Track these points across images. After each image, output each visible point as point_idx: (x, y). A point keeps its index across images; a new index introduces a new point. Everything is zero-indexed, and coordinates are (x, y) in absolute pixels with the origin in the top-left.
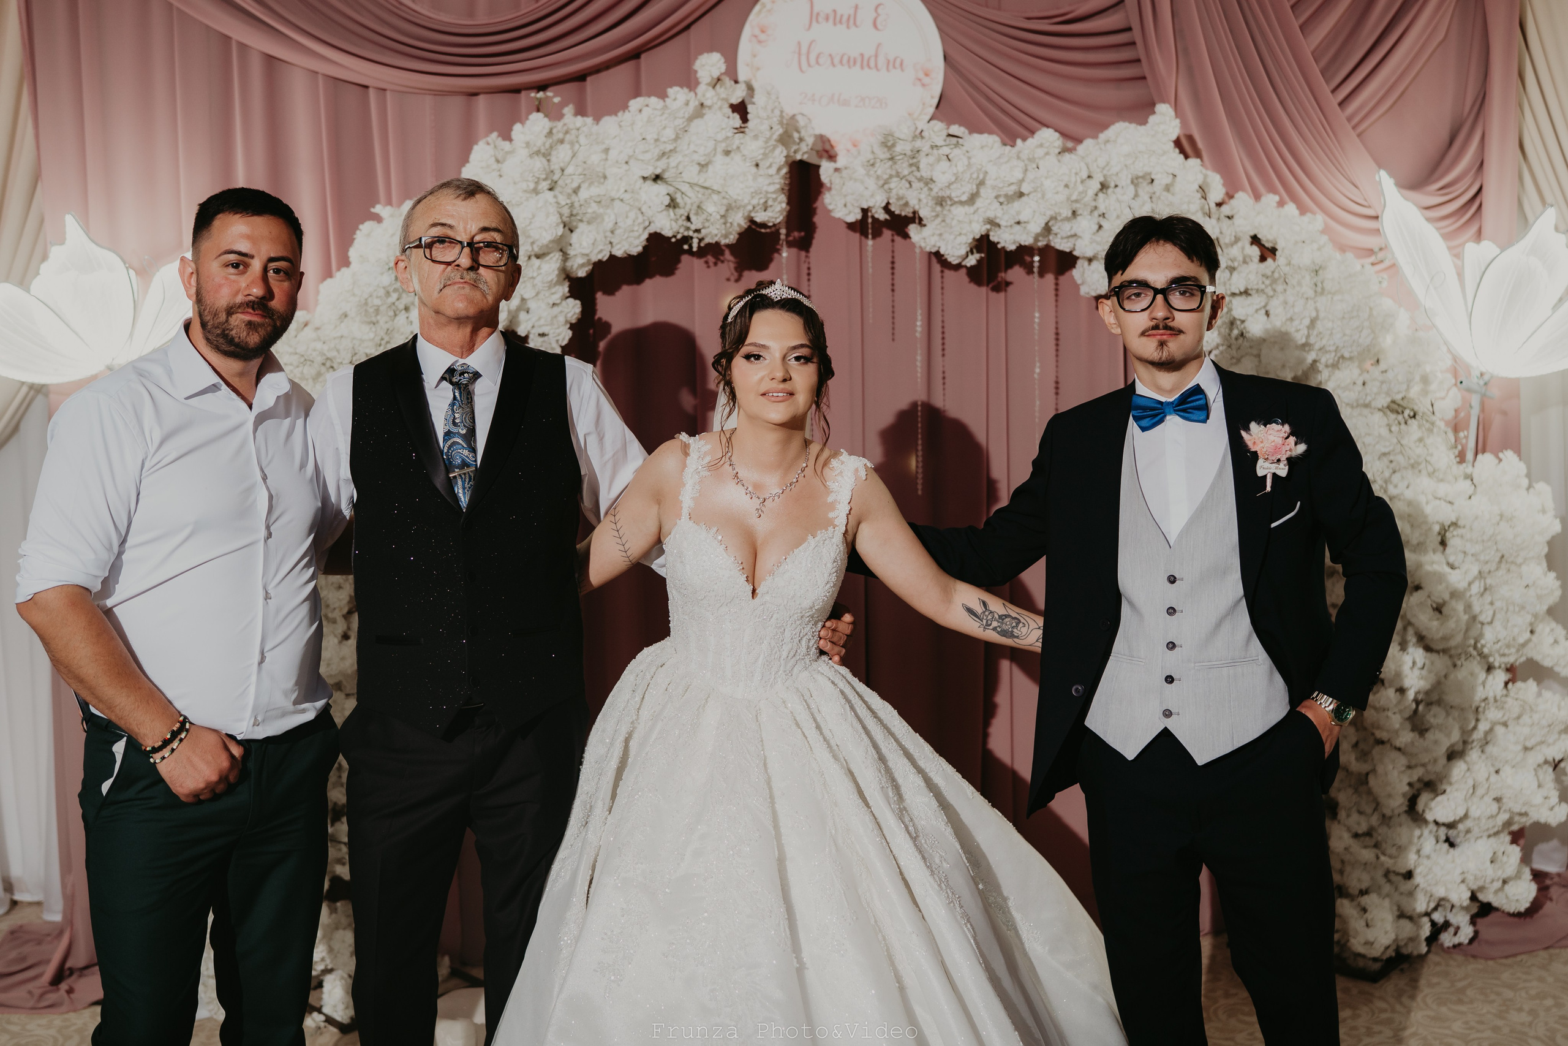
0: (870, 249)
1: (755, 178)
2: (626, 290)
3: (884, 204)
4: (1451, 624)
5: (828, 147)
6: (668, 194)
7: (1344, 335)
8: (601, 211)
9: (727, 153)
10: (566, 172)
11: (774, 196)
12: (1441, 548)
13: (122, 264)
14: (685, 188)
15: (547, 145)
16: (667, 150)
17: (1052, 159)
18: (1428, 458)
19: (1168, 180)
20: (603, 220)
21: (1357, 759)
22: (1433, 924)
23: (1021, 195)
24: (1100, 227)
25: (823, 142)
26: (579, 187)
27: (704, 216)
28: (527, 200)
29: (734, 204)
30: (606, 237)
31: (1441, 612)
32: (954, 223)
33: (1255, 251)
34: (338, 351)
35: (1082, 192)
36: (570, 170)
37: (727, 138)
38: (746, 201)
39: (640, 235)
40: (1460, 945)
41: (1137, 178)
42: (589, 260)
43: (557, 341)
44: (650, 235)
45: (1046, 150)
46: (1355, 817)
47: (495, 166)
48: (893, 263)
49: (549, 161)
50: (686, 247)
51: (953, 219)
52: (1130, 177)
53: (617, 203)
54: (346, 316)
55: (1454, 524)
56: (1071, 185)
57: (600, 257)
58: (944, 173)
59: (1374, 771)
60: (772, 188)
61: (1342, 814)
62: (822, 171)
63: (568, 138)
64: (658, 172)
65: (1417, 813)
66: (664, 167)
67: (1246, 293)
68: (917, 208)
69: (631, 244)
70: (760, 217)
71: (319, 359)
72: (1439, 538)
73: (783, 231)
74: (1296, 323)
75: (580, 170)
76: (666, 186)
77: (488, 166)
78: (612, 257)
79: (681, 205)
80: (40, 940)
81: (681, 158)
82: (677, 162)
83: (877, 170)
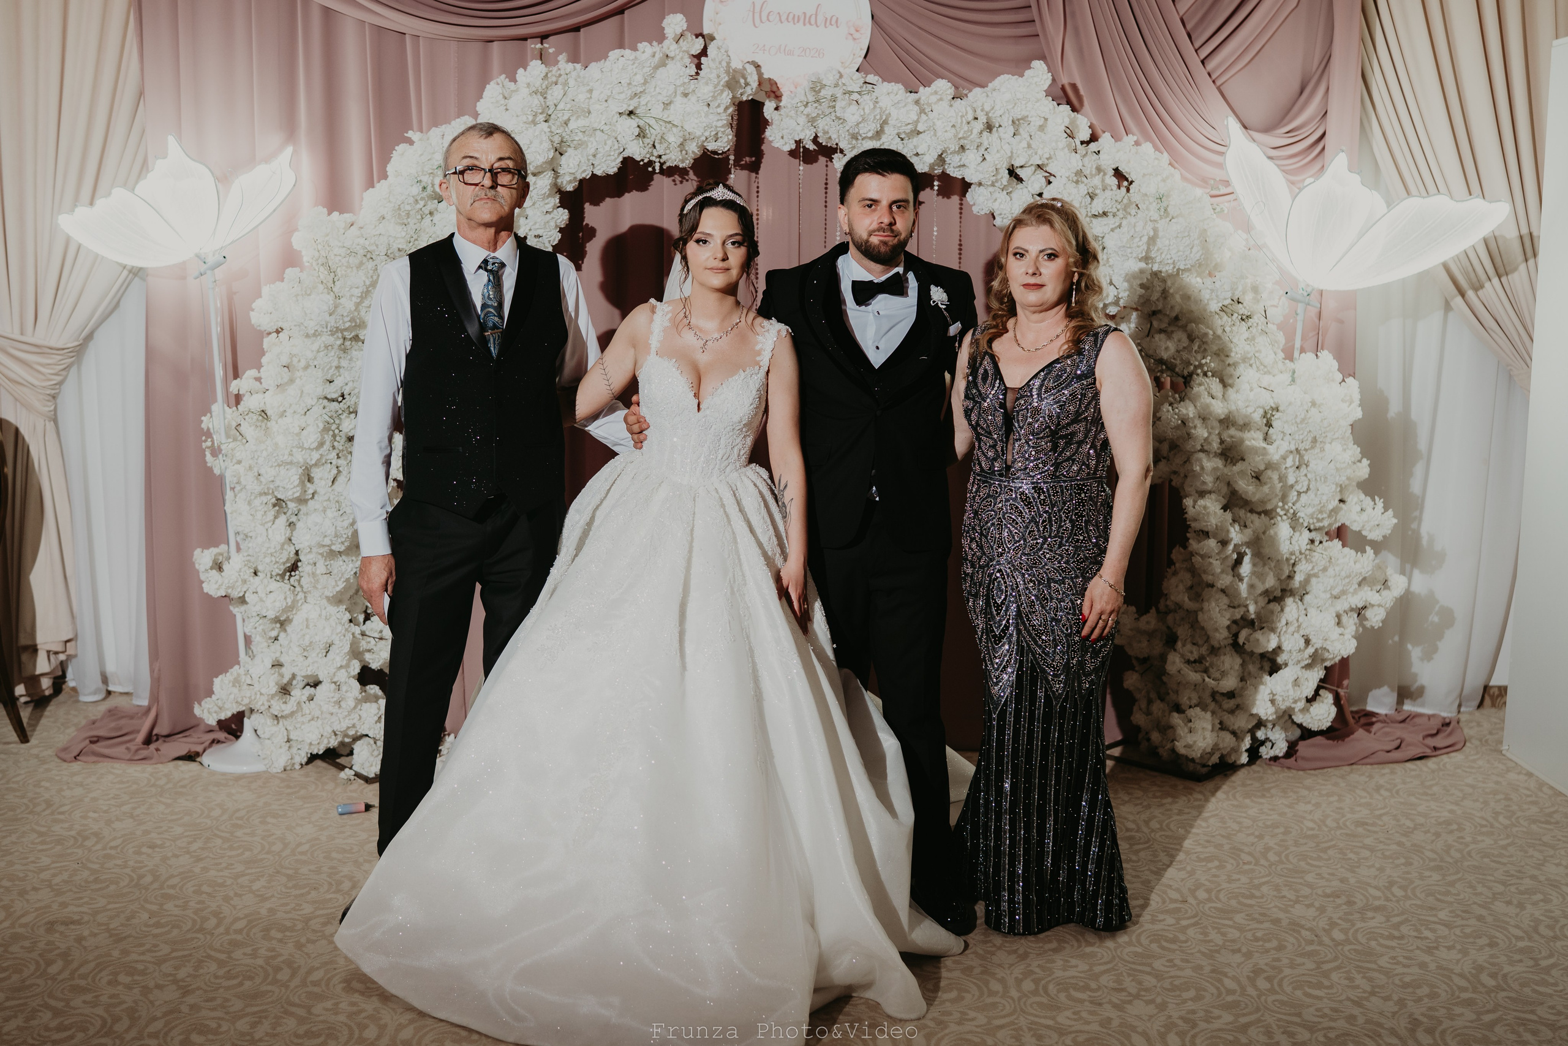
0: (801, 173)
1: (707, 115)
2: (608, 200)
3: (812, 138)
4: (1266, 489)
5: (774, 89)
6: (638, 126)
7: (1178, 251)
8: (586, 139)
9: (686, 95)
10: (559, 107)
11: (723, 130)
12: (1266, 429)
13: (209, 174)
14: (652, 122)
15: (544, 87)
16: (638, 92)
17: (945, 104)
18: (1255, 354)
19: (1041, 122)
20: (587, 146)
21: (1190, 599)
22: (1254, 738)
23: (919, 133)
24: (985, 159)
25: (770, 85)
26: (569, 120)
27: (665, 145)
28: (527, 129)
29: (688, 136)
30: (588, 160)
31: (1259, 480)
33: (1115, 181)
34: (377, 246)
35: (968, 131)
36: (561, 106)
37: (685, 83)
38: (698, 133)
39: (616, 159)
40: (1275, 757)
41: (1018, 120)
42: (575, 178)
43: (549, 241)
44: (625, 158)
45: (939, 97)
46: (1189, 646)
47: (503, 102)
48: (826, 184)
49: (545, 98)
50: (650, 169)
52: (1011, 119)
53: (598, 132)
54: (384, 218)
55: (1273, 409)
56: (958, 126)
57: (584, 175)
58: (853, 114)
59: (1202, 609)
60: (720, 124)
61: (1179, 644)
62: (765, 108)
63: (562, 79)
64: (631, 109)
65: (1238, 644)
66: (636, 105)
67: (1105, 214)
68: (837, 141)
69: (609, 166)
70: (711, 146)
71: (362, 252)
72: (1265, 421)
73: (732, 157)
74: (1137, 240)
75: (569, 106)
76: (637, 120)
77: (497, 102)
78: (593, 175)
79: (649, 136)
80: (132, 717)
81: (649, 98)
82: (646, 100)
83: (808, 110)
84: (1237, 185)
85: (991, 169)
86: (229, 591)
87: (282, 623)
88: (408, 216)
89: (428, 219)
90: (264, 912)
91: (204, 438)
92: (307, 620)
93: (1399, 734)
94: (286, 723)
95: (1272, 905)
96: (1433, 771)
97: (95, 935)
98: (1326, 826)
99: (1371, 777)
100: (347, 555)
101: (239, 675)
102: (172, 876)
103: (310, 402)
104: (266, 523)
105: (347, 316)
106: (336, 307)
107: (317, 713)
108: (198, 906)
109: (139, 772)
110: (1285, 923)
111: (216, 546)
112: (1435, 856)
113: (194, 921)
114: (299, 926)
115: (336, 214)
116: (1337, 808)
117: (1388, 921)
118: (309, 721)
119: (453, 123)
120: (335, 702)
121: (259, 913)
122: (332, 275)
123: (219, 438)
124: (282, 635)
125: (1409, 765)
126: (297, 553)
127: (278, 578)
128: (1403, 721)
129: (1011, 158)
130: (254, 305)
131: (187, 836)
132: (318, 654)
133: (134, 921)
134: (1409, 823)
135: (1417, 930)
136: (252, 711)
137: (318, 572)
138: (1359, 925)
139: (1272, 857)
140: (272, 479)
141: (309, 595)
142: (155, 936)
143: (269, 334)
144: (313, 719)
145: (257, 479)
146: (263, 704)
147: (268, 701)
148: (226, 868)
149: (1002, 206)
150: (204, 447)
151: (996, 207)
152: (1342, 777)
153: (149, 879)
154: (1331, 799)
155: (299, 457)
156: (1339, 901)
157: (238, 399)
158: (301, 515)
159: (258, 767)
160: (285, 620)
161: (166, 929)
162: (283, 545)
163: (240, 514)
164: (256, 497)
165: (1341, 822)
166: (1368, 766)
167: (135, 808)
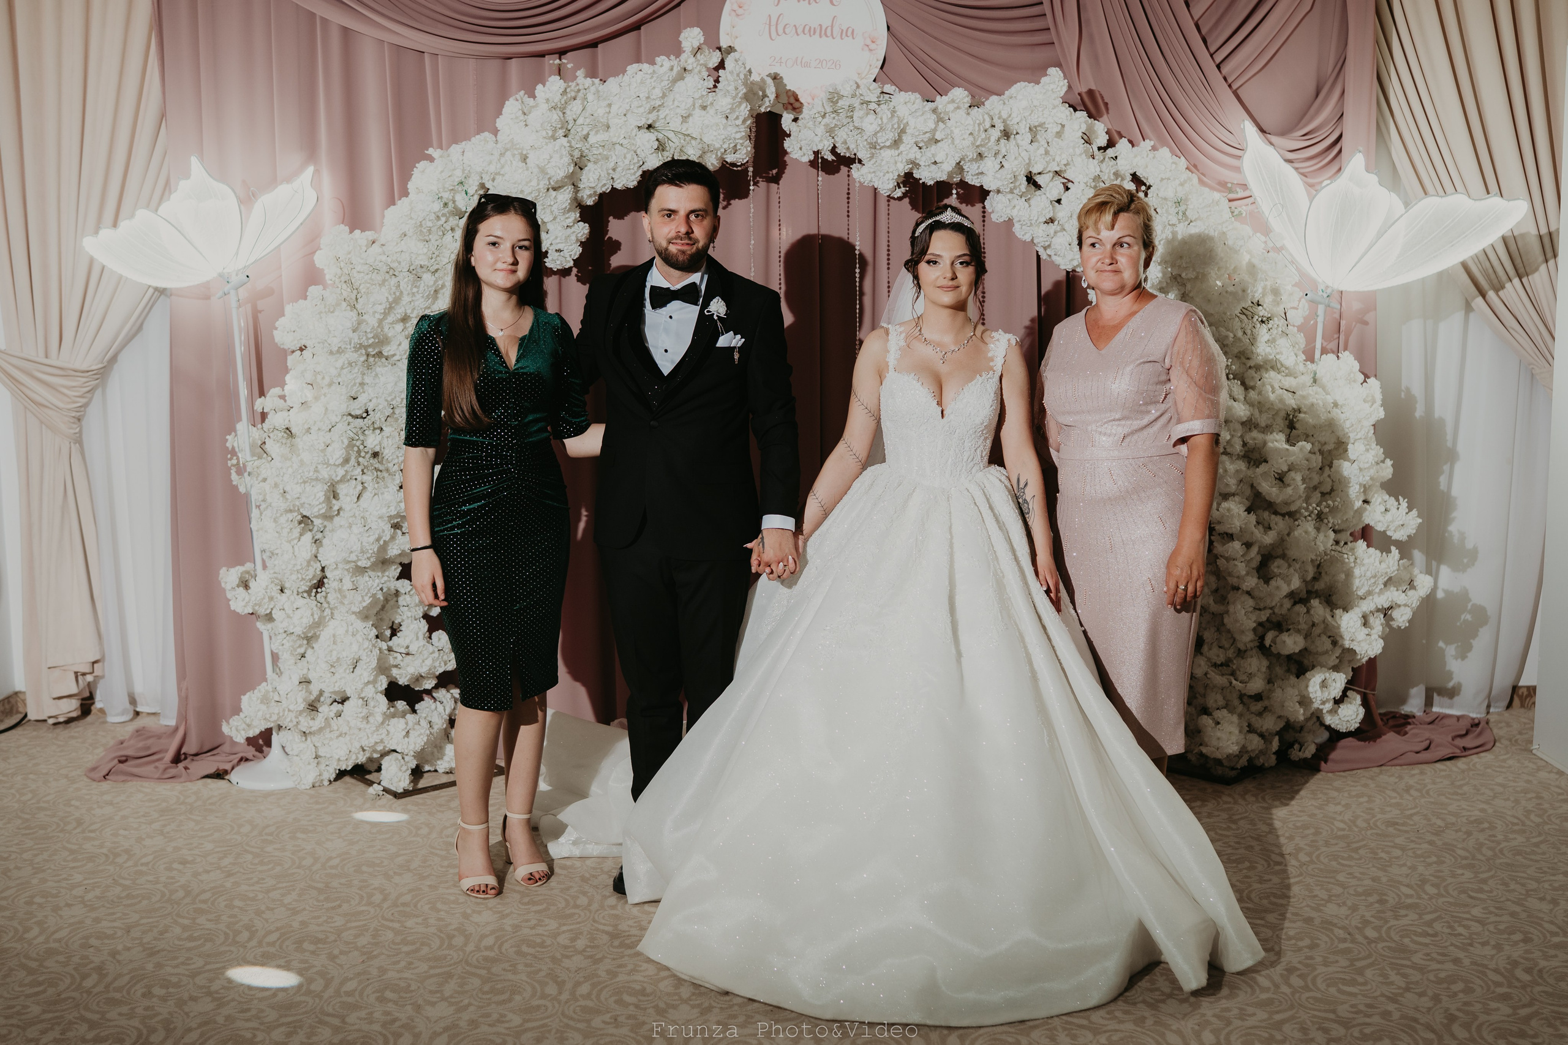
0: (820, 183)
1: (725, 128)
2: (627, 218)
3: (830, 148)
4: (1289, 491)
5: (792, 100)
6: (657, 140)
8: (605, 153)
9: (704, 108)
10: (578, 122)
11: (741, 141)
12: (1289, 430)
13: (232, 194)
14: (671, 135)
15: (563, 102)
16: (657, 105)
17: (962, 112)
18: (1278, 357)
19: (1059, 128)
20: (607, 160)
21: (1215, 603)
22: (1281, 741)
23: (937, 141)
24: (1002, 166)
25: (789, 97)
26: (588, 134)
28: (546, 144)
29: (706, 148)
30: (608, 174)
31: (1283, 482)
32: (883, 163)
34: (399, 263)
35: (986, 139)
36: (580, 121)
37: (703, 96)
38: (717, 146)
39: (635, 172)
40: (1305, 759)
41: (1035, 127)
42: (595, 192)
43: (571, 255)
45: (956, 105)
46: (1215, 650)
47: (522, 117)
49: (564, 113)
51: (882, 160)
52: (1028, 126)
53: (617, 146)
54: (405, 235)
55: (1295, 410)
56: (976, 133)
57: (604, 189)
58: (871, 124)
59: (1227, 612)
60: (738, 136)
62: (783, 120)
63: (580, 95)
64: (650, 122)
65: (1264, 646)
66: (655, 118)
68: (855, 151)
69: (628, 179)
70: (730, 158)
71: (385, 269)
72: (1287, 422)
73: (751, 169)
75: (588, 121)
76: (656, 133)
77: (517, 118)
78: (613, 189)
79: (668, 149)
80: (159, 737)
81: (667, 112)
82: (665, 114)
83: (827, 120)
84: (1255, 189)
85: (1009, 176)
86: (257, 608)
87: (310, 639)
88: (430, 231)
89: (449, 235)
90: (296, 925)
91: (229, 456)
92: (334, 636)
93: (1427, 735)
94: (315, 739)
95: (1304, 904)
96: (1463, 771)
97: (128, 949)
98: (1357, 826)
99: (1401, 778)
100: (373, 570)
101: (267, 692)
102: (204, 891)
103: (334, 419)
104: (292, 540)
105: (371, 332)
106: (360, 323)
107: (345, 729)
108: (232, 920)
109: (169, 791)
110: (1317, 921)
111: (243, 564)
112: (1467, 854)
113: (226, 934)
114: (332, 938)
115: (357, 232)
116: (1367, 809)
117: (1420, 918)
118: (337, 737)
119: (473, 139)
120: (363, 718)
121: (291, 926)
122: (355, 292)
123: (245, 456)
124: (309, 652)
125: (1439, 765)
126: (323, 570)
127: (305, 595)
128: (1431, 723)
129: (1029, 164)
130: (277, 324)
131: (218, 852)
132: (345, 670)
133: (167, 935)
134: (1440, 823)
135: (1451, 927)
136: (280, 727)
137: (345, 588)
138: (1393, 922)
139: (1303, 857)
140: (298, 495)
141: (336, 612)
142: (189, 949)
143: (293, 352)
144: (340, 735)
145: (283, 496)
146: (291, 721)
147: (296, 717)
148: (257, 883)
149: (1020, 213)
150: (230, 463)
151: (1014, 213)
152: (1372, 778)
153: (181, 894)
154: (1361, 800)
155: (325, 473)
156: (1371, 899)
157: (264, 416)
158: (326, 533)
159: (287, 784)
160: (312, 637)
161: (200, 942)
162: (309, 562)
163: (266, 531)
164: (282, 515)
165: (1371, 822)
166: (1398, 768)
167: (165, 826)
